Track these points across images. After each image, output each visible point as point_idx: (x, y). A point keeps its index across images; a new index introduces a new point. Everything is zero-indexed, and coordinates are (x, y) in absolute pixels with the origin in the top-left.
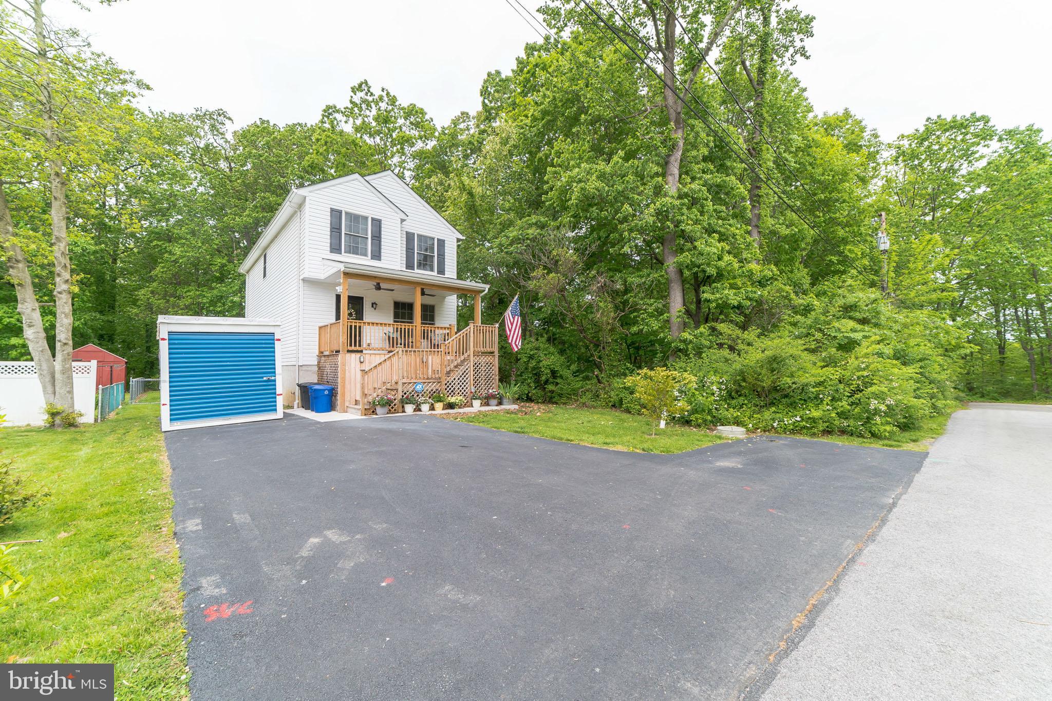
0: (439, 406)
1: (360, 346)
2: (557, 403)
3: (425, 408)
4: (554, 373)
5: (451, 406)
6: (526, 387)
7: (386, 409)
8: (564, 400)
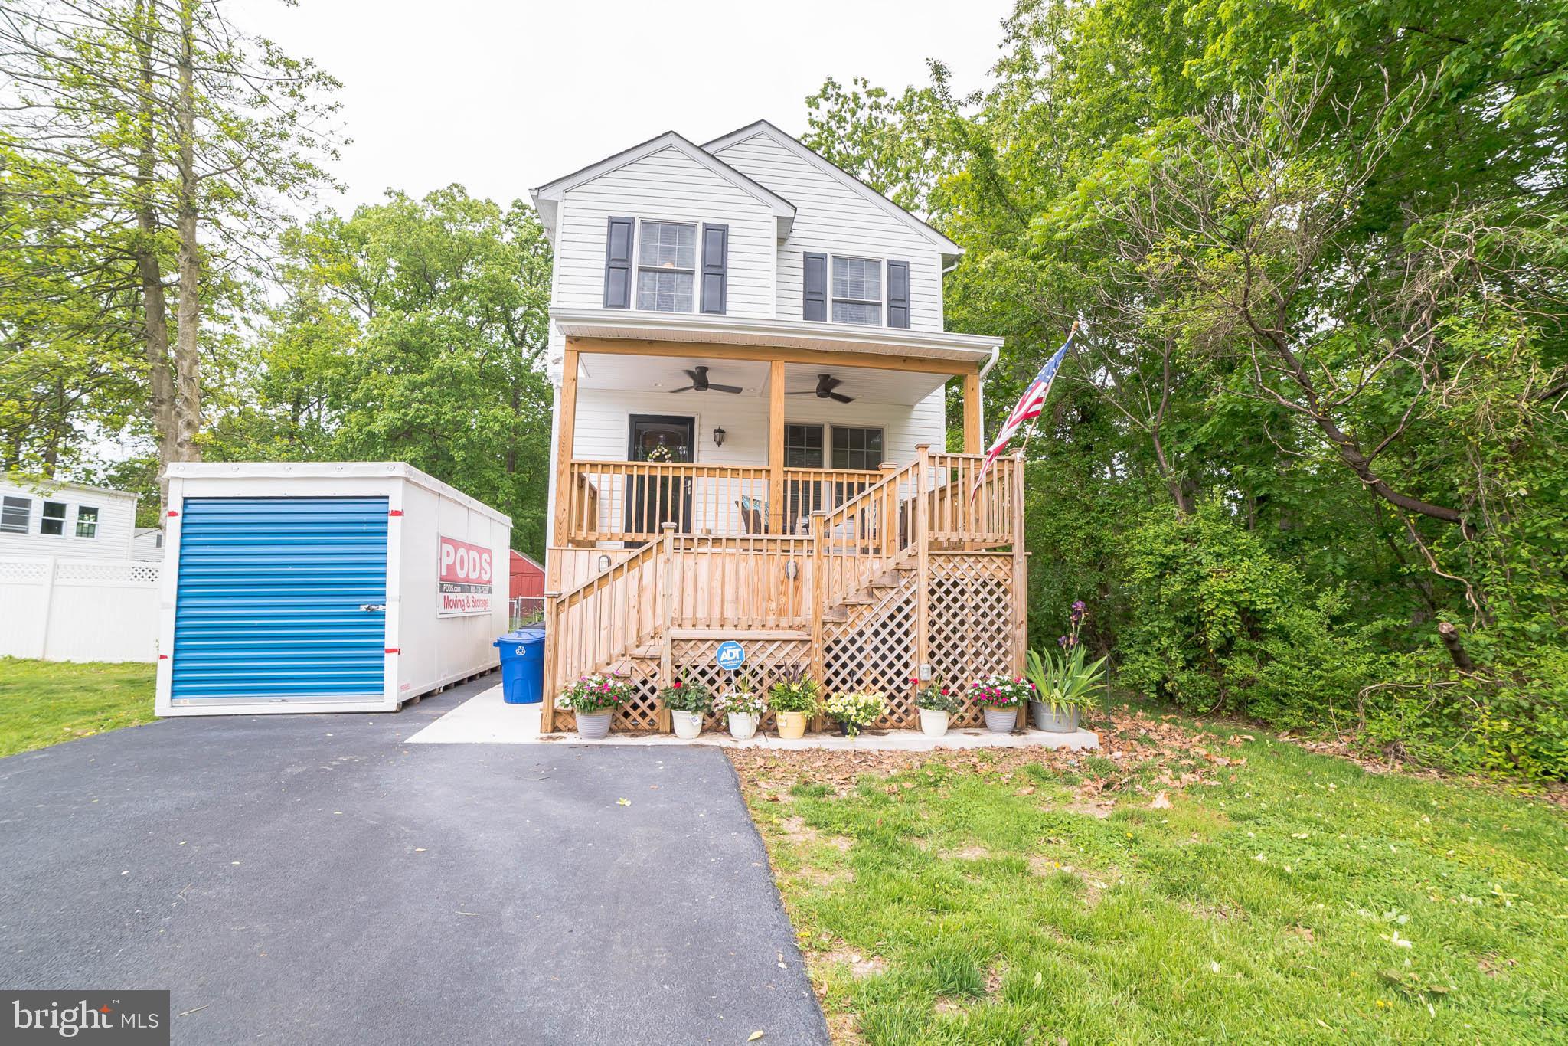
0: (791, 723)
1: (592, 528)
2: (1265, 725)
3: (742, 725)
4: (1252, 621)
5: (840, 725)
6: (1153, 660)
7: (604, 718)
8: (1295, 716)
